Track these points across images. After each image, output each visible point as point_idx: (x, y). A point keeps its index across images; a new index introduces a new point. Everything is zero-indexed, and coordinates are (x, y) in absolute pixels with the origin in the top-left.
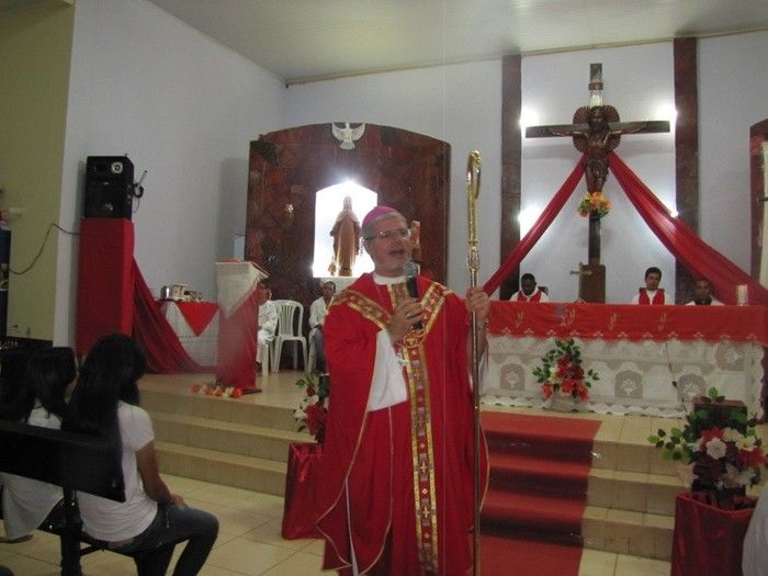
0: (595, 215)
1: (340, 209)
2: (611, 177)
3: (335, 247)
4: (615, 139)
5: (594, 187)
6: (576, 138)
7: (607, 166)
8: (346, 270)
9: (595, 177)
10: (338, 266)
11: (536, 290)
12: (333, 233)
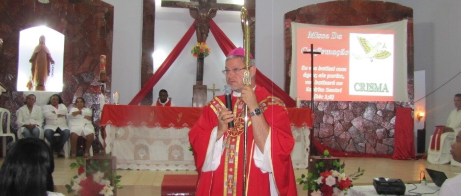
0: (201, 56)
1: (37, 43)
2: (211, 34)
3: (33, 70)
4: (214, 12)
5: (202, 39)
6: (192, 9)
7: (209, 28)
8: (41, 86)
9: (202, 34)
10: (35, 84)
11: (168, 100)
12: (32, 60)
